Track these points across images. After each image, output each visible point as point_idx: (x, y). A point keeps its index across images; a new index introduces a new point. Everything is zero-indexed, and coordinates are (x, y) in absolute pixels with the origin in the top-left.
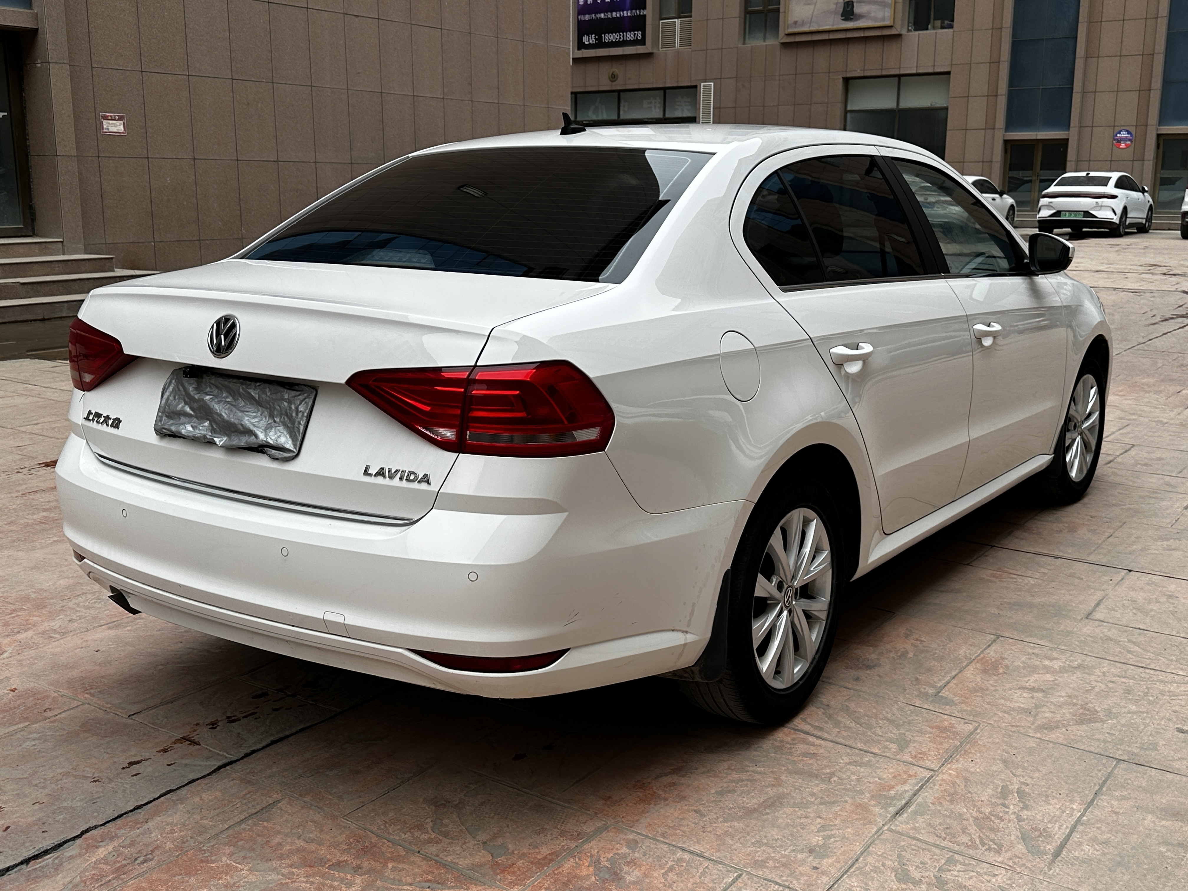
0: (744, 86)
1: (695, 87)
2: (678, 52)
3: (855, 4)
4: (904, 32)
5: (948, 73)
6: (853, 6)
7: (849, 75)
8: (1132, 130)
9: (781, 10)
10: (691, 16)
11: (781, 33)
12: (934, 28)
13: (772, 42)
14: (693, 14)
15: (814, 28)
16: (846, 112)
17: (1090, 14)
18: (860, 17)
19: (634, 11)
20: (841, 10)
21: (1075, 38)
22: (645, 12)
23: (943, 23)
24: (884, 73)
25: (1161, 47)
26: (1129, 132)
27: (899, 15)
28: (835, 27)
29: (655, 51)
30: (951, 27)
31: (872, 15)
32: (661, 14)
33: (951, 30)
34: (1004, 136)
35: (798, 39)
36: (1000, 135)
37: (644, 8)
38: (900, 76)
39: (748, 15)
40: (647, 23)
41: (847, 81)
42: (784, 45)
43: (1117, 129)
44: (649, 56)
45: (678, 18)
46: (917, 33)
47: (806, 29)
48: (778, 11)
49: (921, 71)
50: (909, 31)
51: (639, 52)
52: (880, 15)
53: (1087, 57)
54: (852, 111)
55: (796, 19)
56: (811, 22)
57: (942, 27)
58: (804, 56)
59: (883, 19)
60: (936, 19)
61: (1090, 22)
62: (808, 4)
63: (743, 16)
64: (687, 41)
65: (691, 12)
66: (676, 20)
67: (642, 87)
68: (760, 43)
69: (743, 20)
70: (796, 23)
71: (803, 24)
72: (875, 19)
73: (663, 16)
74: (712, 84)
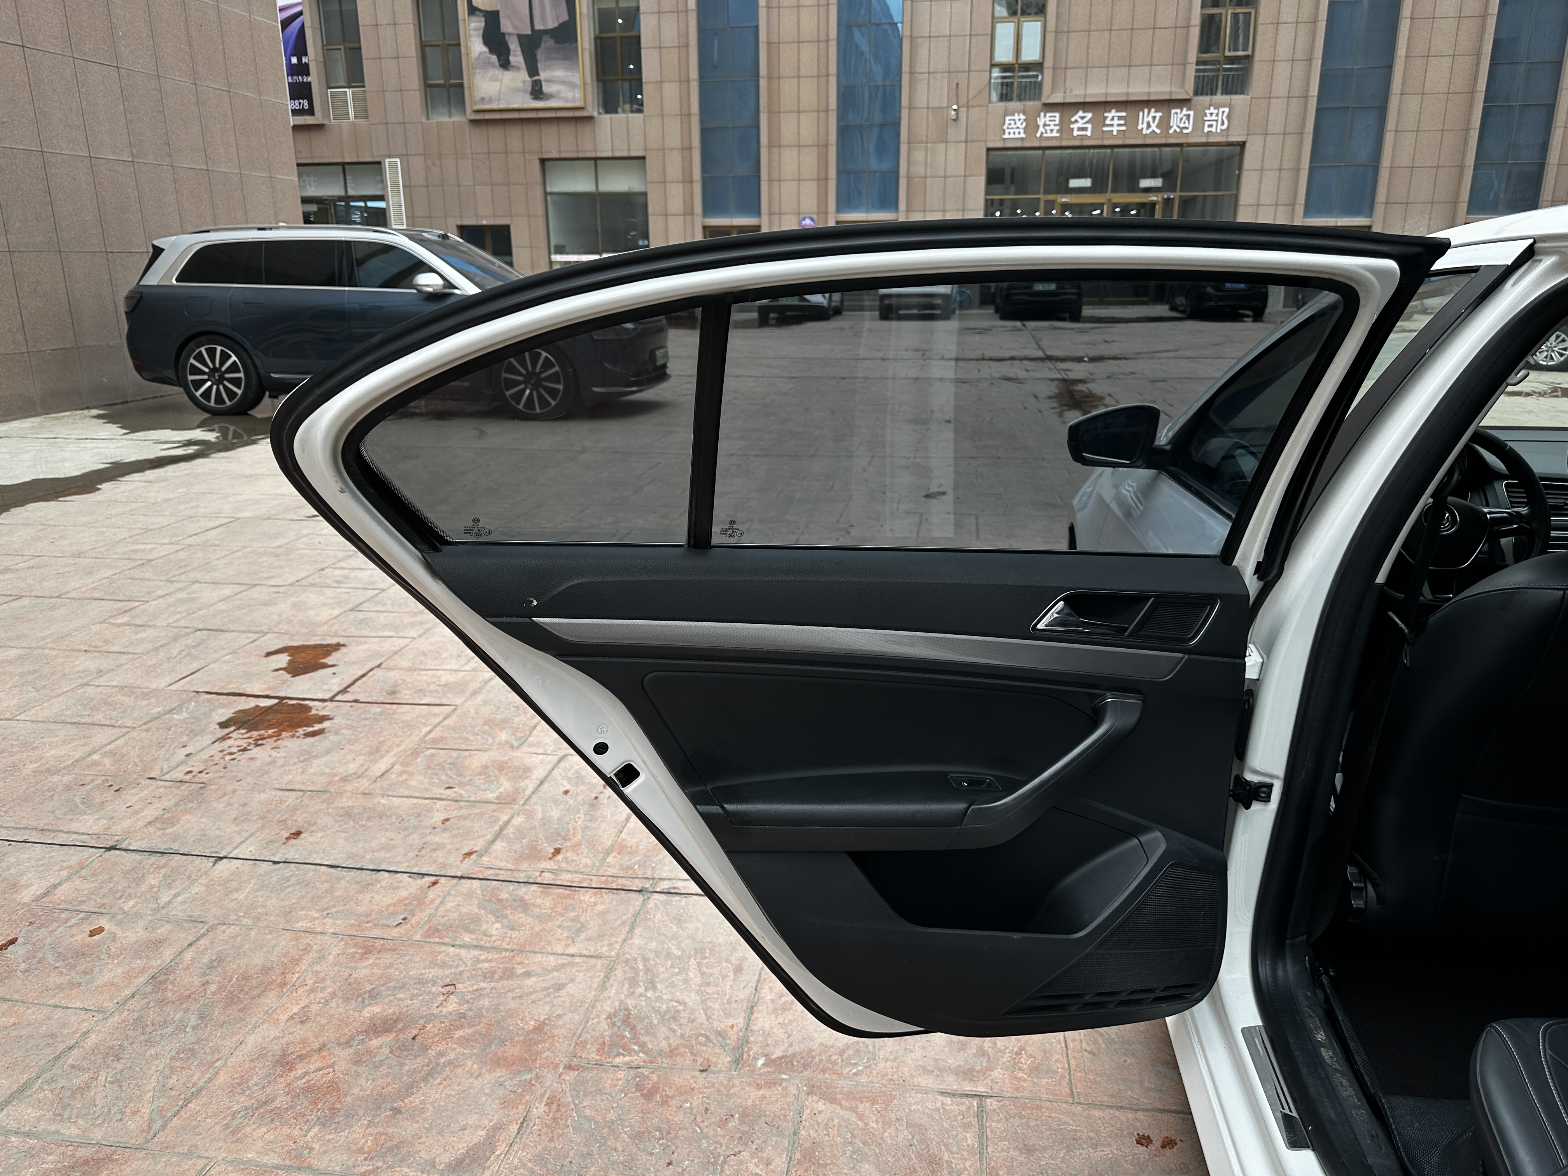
0: (434, 164)
1: (379, 163)
2: (354, 125)
3: (543, 83)
4: (595, 114)
5: (643, 158)
6: (541, 85)
7: (545, 156)
8: (815, 217)
9: (466, 85)
10: (364, 87)
11: (469, 111)
12: (624, 111)
13: (457, 118)
14: (366, 84)
15: (503, 106)
16: (546, 194)
17: (770, 103)
18: (549, 97)
19: (295, 77)
20: (530, 88)
21: (758, 127)
22: (309, 79)
23: (631, 107)
24: (581, 155)
25: (833, 138)
26: (812, 219)
27: (590, 97)
28: (525, 106)
29: (326, 122)
30: (640, 111)
31: (563, 94)
32: (327, 83)
33: (640, 115)
34: (702, 222)
35: (488, 116)
36: (699, 222)
37: (308, 74)
38: (596, 159)
39: (428, 89)
40: (313, 91)
41: (543, 161)
42: (473, 122)
43: (802, 216)
44: (320, 127)
45: (349, 87)
46: (608, 116)
47: (494, 106)
48: (462, 85)
49: (618, 154)
50: (599, 113)
51: (307, 123)
52: (570, 95)
53: (770, 146)
54: (551, 194)
55: (483, 96)
56: (499, 100)
57: (632, 111)
58: (496, 134)
59: (574, 100)
60: (624, 103)
61: (770, 113)
62: (494, 81)
63: (423, 89)
64: (363, 112)
65: (363, 81)
66: (347, 90)
67: (316, 161)
68: (446, 119)
69: (423, 94)
70: (483, 99)
71: (491, 101)
72: (566, 100)
73: (331, 85)
74: (398, 160)
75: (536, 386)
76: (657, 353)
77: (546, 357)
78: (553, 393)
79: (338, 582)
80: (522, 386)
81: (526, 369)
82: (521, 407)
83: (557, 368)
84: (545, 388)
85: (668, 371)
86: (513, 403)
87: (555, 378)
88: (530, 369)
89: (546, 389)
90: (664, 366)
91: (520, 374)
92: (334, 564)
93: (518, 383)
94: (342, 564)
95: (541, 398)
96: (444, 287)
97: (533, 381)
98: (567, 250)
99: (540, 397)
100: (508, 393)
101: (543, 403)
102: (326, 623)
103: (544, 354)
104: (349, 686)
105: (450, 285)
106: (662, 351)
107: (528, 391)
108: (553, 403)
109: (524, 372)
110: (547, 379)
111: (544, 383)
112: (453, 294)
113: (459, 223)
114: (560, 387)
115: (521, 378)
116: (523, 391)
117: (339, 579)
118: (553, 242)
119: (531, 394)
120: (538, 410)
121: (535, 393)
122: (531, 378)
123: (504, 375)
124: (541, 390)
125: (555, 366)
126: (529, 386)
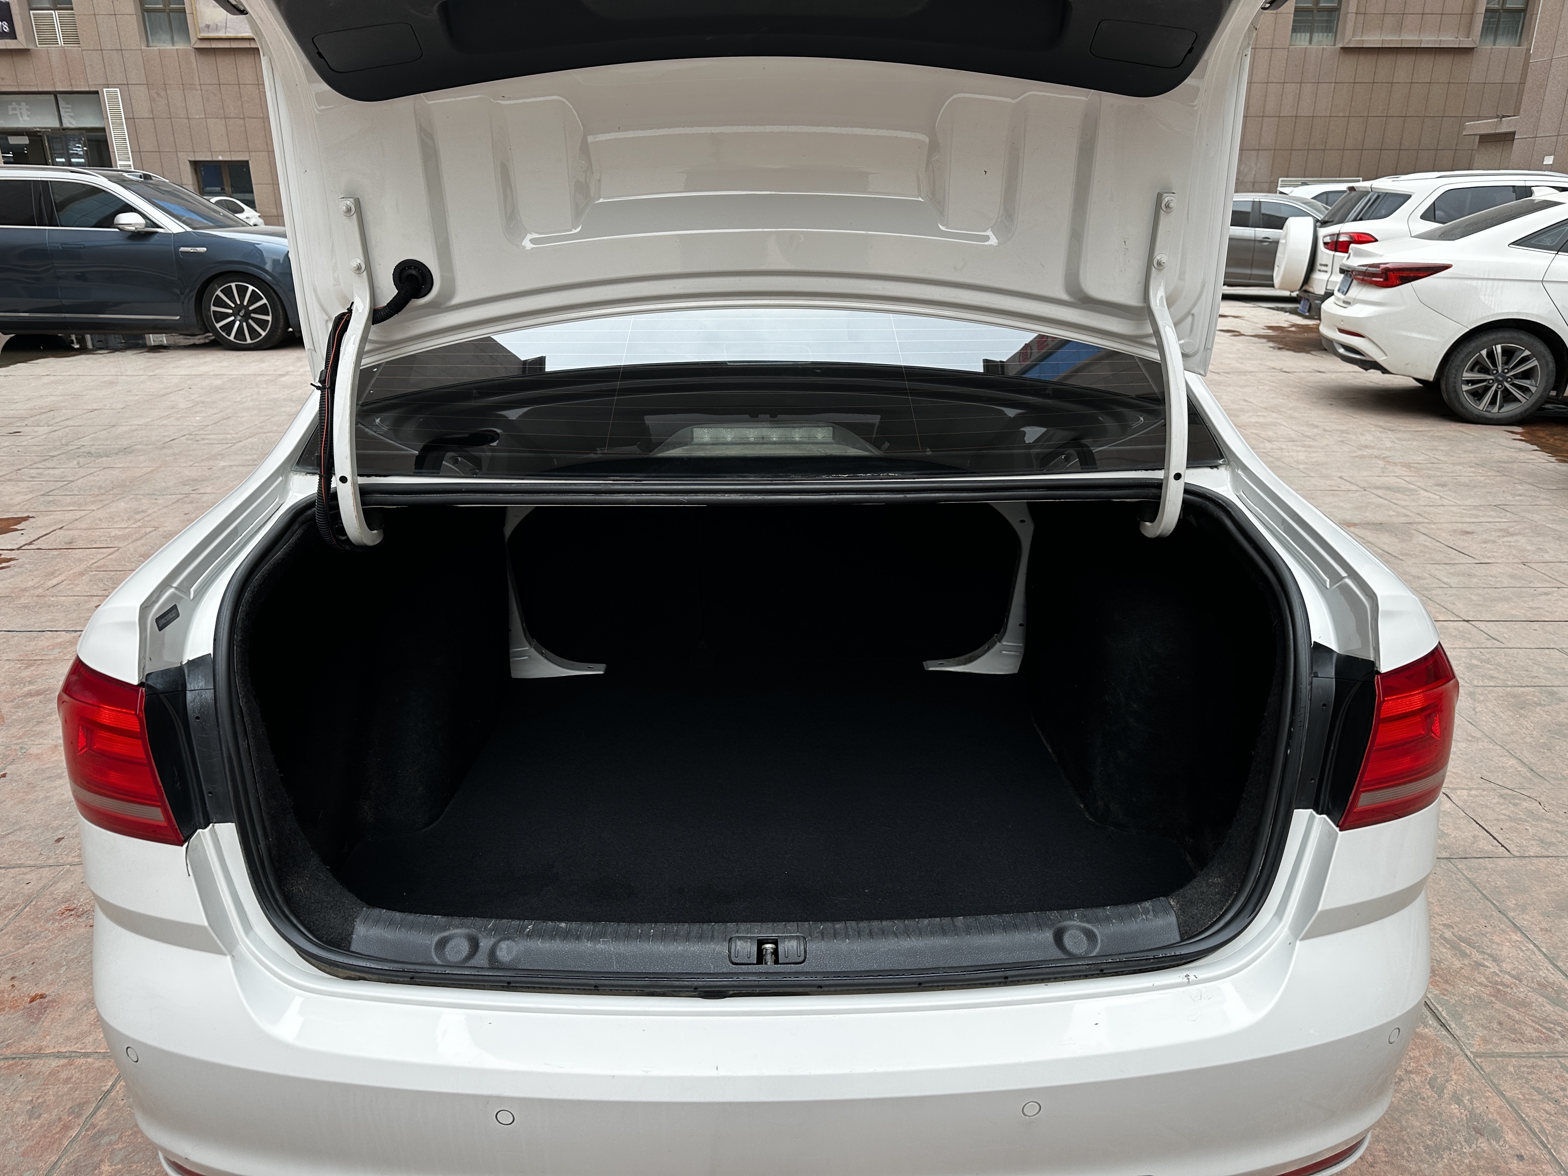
0: (158, 94)
1: (97, 93)
2: (64, 51)
9: (188, 11)
10: (72, 9)
11: (193, 39)
13: (181, 46)
14: (74, 6)
29: (31, 47)
32: (29, 4)
35: (214, 45)
39: (145, 13)
40: (13, 12)
42: (199, 50)
44: (23, 52)
45: (54, 10)
47: (222, 34)
48: (183, 11)
51: (9, 47)
55: (208, 23)
56: (225, 27)
58: (225, 64)
63: (140, 14)
64: (73, 38)
67: (22, 89)
68: (169, 47)
69: (141, 18)
70: (208, 26)
71: (217, 28)
73: (34, 6)
74: (118, 90)
75: (246, 317)
77: (253, 290)
78: (263, 324)
79: (32, 477)
80: (232, 318)
81: (234, 302)
82: (232, 338)
83: (265, 301)
84: (254, 319)
86: (224, 334)
87: (263, 310)
88: (239, 302)
89: (256, 321)
91: (230, 307)
92: (31, 465)
93: (228, 315)
94: (39, 465)
95: (251, 330)
96: (147, 226)
97: (241, 314)
99: (250, 327)
100: (218, 325)
101: (253, 333)
102: (19, 504)
103: (251, 288)
104: (34, 541)
105: (152, 223)
107: (238, 323)
108: (264, 334)
109: (233, 305)
110: (255, 311)
111: (253, 315)
112: (157, 232)
114: (269, 318)
115: (231, 311)
116: (233, 322)
117: (33, 475)
119: (241, 326)
120: (249, 341)
121: (244, 324)
122: (240, 311)
123: (213, 308)
124: (250, 321)
125: (262, 299)
126: (239, 318)
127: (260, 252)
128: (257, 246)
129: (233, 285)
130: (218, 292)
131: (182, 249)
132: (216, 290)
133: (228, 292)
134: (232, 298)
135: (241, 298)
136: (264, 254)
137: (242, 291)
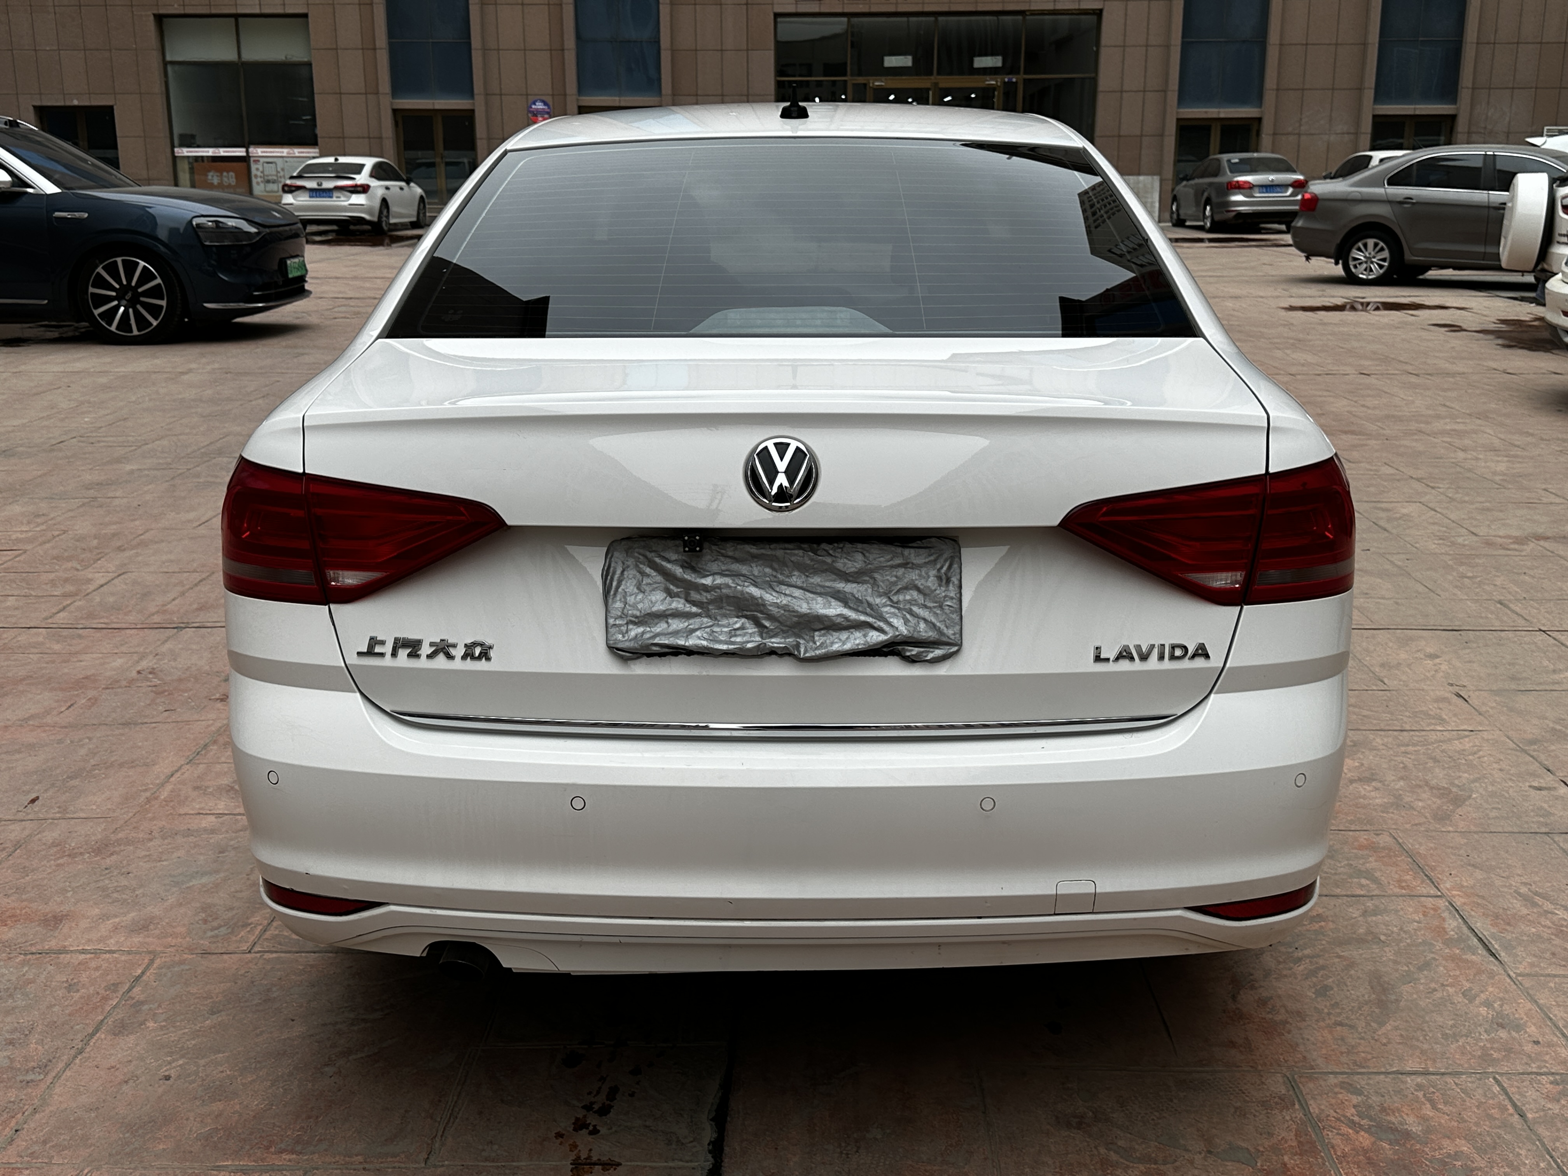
5: (305, 16)
16: (165, 64)
24: (215, 11)
26: (545, 103)
34: (392, 104)
36: (387, 103)
38: (236, 16)
41: (160, 18)
54: (173, 63)
75: (132, 303)
76: (289, 262)
77: (145, 266)
78: (154, 311)
80: (116, 303)
81: (119, 281)
82: (113, 328)
83: (159, 281)
84: (144, 305)
85: (307, 287)
86: (104, 323)
87: (155, 292)
88: (125, 282)
89: (146, 306)
90: (302, 279)
91: (112, 288)
93: (110, 299)
95: (139, 318)
96: (13, 184)
97: (128, 297)
98: (198, 141)
99: (137, 314)
100: (97, 312)
101: (142, 323)
103: (142, 263)
105: (19, 181)
106: (296, 260)
107: (122, 309)
108: (155, 323)
109: (117, 286)
110: (146, 294)
111: (142, 299)
112: (27, 193)
113: (38, 103)
114: (164, 303)
115: (114, 294)
116: (117, 308)
118: (177, 131)
119: (126, 312)
120: (135, 332)
121: (131, 310)
122: (126, 293)
123: (92, 290)
124: (139, 307)
125: (156, 278)
126: (124, 302)
127: (153, 218)
128: (148, 209)
129: (119, 260)
130: (100, 270)
131: (57, 214)
132: (97, 267)
133: (112, 270)
134: (117, 278)
135: (130, 275)
136: (158, 221)
137: (131, 268)
